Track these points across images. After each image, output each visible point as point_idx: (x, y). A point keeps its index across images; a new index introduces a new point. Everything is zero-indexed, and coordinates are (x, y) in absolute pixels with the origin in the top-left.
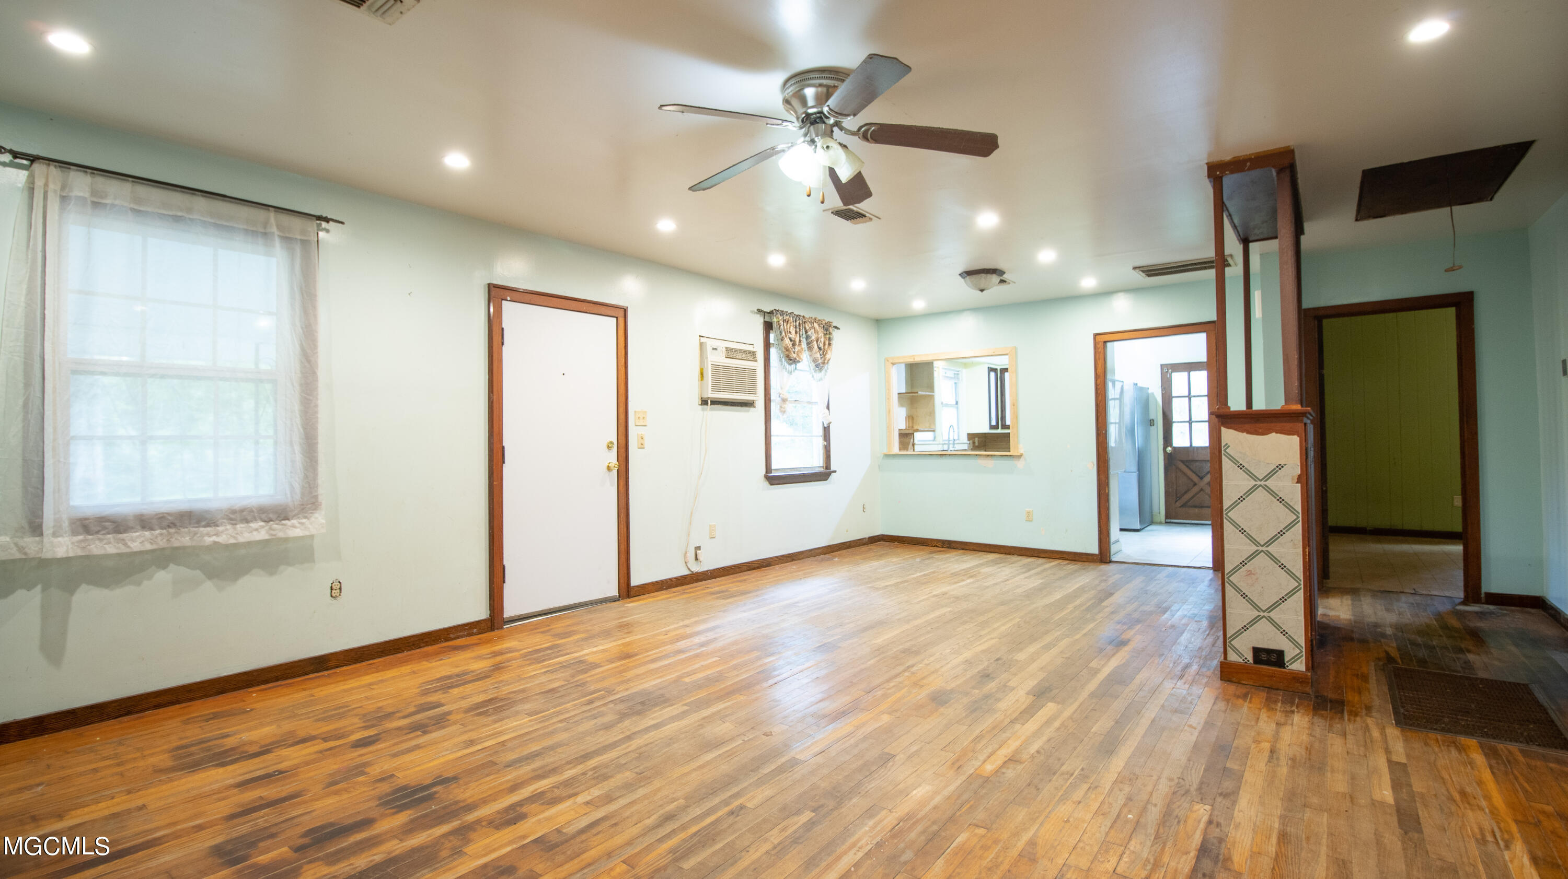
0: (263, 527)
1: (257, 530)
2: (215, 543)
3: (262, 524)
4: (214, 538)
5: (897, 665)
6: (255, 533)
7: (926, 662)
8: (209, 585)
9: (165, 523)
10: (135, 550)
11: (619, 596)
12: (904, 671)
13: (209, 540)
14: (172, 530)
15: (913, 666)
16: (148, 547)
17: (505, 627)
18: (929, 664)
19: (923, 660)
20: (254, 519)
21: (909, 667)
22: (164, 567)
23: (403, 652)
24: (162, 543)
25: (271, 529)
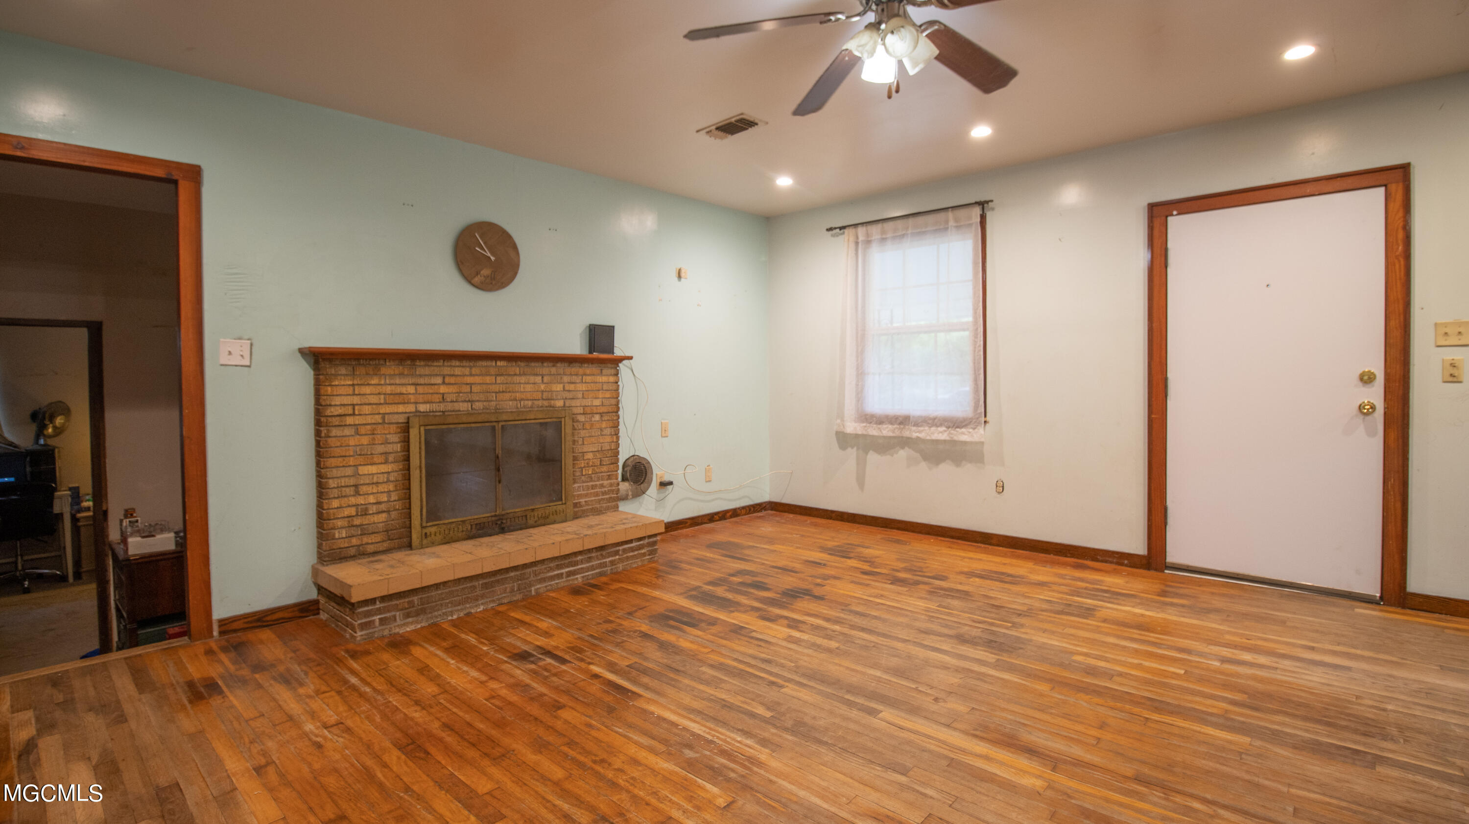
0: (945, 431)
1: (941, 432)
2: (918, 437)
3: (944, 428)
4: (918, 434)
6: (941, 434)
8: (924, 465)
9: (898, 421)
10: (885, 435)
11: (1381, 598)
13: (915, 435)
14: (902, 426)
16: (891, 434)
17: (1166, 571)
20: (941, 425)
22: (903, 448)
23: (1050, 554)
24: (897, 433)
25: (950, 433)
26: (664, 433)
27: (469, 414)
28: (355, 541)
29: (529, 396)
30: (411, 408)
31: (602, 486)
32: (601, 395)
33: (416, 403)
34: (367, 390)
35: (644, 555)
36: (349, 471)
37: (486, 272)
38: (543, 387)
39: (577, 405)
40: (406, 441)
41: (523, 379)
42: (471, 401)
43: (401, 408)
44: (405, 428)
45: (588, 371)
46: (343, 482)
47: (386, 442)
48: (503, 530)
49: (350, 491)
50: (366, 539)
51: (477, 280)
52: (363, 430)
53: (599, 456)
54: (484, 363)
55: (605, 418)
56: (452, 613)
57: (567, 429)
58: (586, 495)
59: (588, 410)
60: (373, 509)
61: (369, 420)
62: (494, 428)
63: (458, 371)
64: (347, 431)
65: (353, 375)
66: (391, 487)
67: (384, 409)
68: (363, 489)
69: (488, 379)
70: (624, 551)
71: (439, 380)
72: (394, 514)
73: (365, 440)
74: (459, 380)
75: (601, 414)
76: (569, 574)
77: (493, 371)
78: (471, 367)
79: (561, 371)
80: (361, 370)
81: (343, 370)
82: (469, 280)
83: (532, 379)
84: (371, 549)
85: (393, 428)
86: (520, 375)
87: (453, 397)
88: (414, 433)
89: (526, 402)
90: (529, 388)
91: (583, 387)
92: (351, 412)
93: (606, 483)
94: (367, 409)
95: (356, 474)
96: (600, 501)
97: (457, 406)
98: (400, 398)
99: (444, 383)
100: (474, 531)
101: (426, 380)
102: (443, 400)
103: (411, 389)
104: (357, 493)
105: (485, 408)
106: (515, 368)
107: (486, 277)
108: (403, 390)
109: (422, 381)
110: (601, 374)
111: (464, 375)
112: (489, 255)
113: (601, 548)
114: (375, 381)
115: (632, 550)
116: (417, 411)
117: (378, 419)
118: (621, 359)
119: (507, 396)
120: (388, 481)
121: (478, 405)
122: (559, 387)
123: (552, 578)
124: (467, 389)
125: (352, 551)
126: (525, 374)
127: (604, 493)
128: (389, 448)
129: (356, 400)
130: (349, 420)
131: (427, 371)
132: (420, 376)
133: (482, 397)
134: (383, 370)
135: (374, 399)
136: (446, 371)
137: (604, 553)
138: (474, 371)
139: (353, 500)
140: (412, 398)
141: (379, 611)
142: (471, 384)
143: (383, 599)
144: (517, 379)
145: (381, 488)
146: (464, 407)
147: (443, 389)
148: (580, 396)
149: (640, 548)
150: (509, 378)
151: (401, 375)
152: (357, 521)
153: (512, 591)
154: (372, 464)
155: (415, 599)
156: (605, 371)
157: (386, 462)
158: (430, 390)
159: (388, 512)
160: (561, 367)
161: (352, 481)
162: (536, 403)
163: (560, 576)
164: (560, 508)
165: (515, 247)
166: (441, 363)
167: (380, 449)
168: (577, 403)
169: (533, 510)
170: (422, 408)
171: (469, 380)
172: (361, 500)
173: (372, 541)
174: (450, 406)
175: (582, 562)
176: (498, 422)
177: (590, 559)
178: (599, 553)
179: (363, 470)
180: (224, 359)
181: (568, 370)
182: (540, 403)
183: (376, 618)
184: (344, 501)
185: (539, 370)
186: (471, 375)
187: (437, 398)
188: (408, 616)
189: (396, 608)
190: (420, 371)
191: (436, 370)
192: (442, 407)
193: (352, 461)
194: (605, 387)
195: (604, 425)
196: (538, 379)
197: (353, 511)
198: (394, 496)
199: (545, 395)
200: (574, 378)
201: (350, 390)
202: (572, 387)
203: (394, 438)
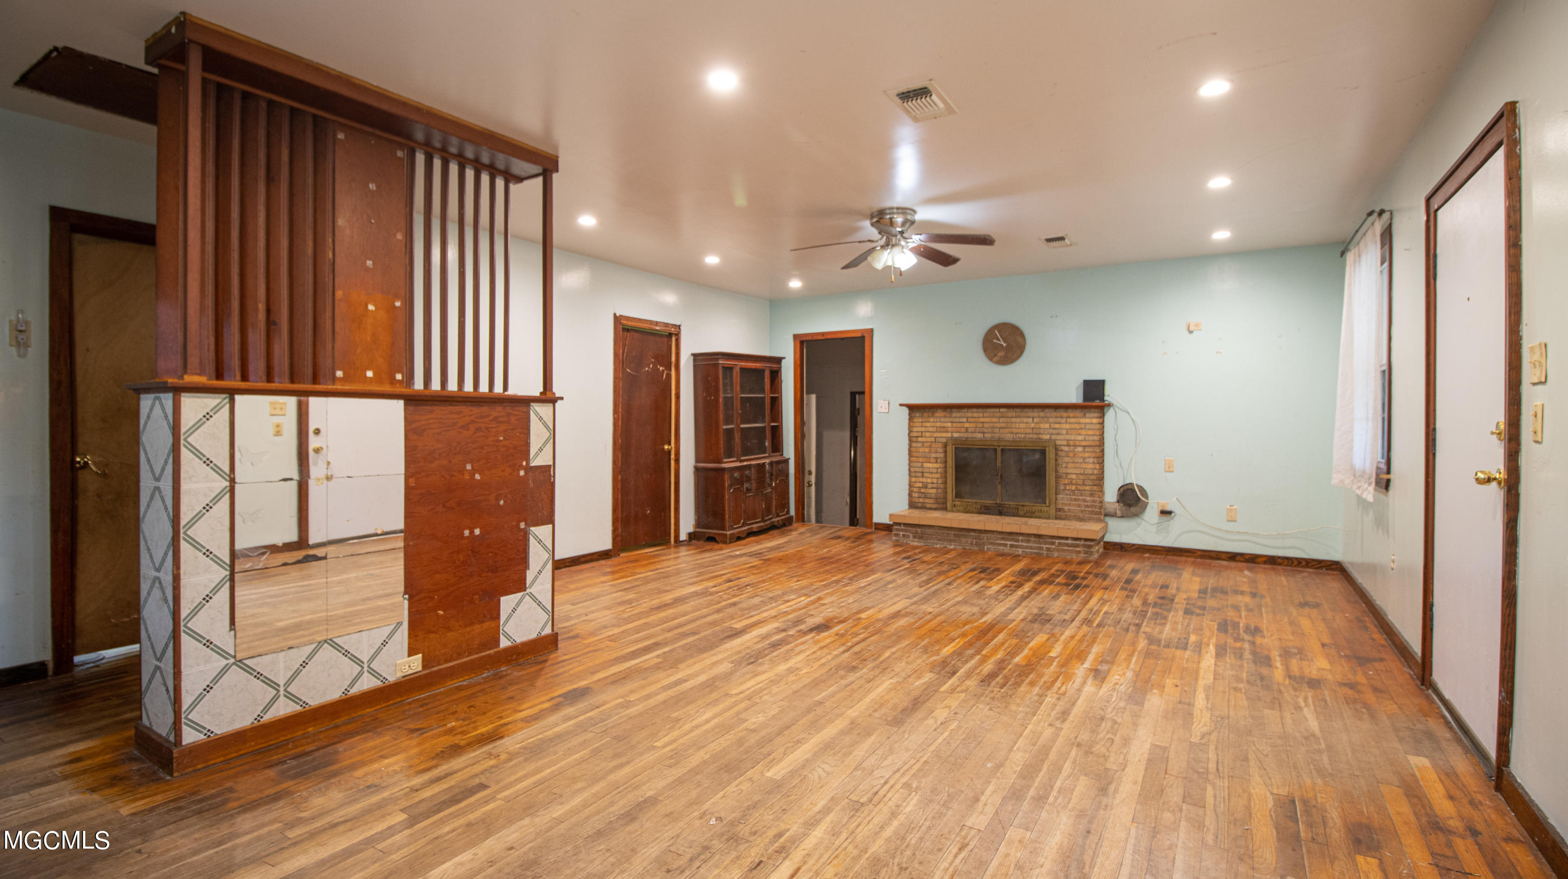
5: (860, 652)
7: (830, 657)
12: (851, 647)
15: (844, 652)
18: (827, 654)
19: (833, 659)
21: (848, 650)
26: (1169, 468)
27: (981, 440)
28: (921, 500)
29: (1022, 431)
30: (949, 435)
31: (1085, 501)
32: (1083, 432)
33: (952, 432)
34: (928, 424)
35: (1079, 552)
36: (919, 465)
37: (1001, 354)
38: (1033, 425)
39: (1061, 440)
40: (945, 452)
41: (1018, 420)
42: (984, 433)
43: (944, 435)
44: (945, 446)
45: (1071, 414)
46: (917, 469)
47: (936, 452)
48: (1001, 513)
49: (920, 475)
50: (926, 500)
51: (996, 359)
52: (926, 445)
53: (1082, 477)
54: (992, 410)
55: (1087, 449)
56: (937, 544)
57: (1050, 455)
58: (1070, 505)
59: (1071, 443)
60: (930, 486)
61: (929, 440)
62: (996, 450)
63: (975, 415)
64: (919, 445)
65: (922, 417)
66: (939, 476)
67: (936, 435)
68: (926, 475)
69: (994, 420)
70: (1059, 543)
71: (965, 420)
72: (940, 491)
73: (927, 450)
74: (976, 420)
75: (1084, 447)
76: (1012, 546)
77: (998, 415)
78: (983, 412)
79: (1048, 415)
80: (926, 414)
81: (918, 415)
82: (991, 359)
83: (1025, 420)
84: (928, 506)
85: (940, 445)
86: (1016, 417)
87: (973, 430)
88: (949, 448)
89: (1020, 435)
90: (1022, 425)
91: (1067, 426)
92: (920, 435)
93: (1088, 499)
94: (928, 434)
95: (922, 466)
96: (1082, 511)
97: (974, 435)
98: (944, 429)
99: (967, 422)
100: (983, 510)
101: (957, 420)
102: (967, 431)
103: (949, 425)
104: (923, 476)
105: (992, 437)
106: (1011, 413)
107: (1001, 357)
108: (946, 425)
109: (955, 420)
110: (1084, 416)
111: (980, 417)
112: (1003, 343)
113: (1039, 536)
114: (932, 420)
115: (1067, 545)
116: (952, 437)
117: (933, 439)
118: (1109, 405)
119: (1007, 430)
120: (937, 473)
121: (988, 436)
122: (1047, 426)
123: (1000, 545)
124: (981, 425)
125: (920, 505)
126: (1019, 417)
127: (1087, 506)
128: (938, 455)
129: (923, 429)
130: (920, 439)
131: (959, 414)
132: (955, 417)
133: (990, 430)
134: (936, 414)
135: (931, 429)
136: (969, 415)
137: (1041, 540)
138: (985, 415)
139: (921, 479)
140: (950, 430)
141: (902, 530)
142: (983, 423)
143: (905, 524)
144: (1014, 420)
145: (934, 475)
146: (980, 436)
147: (967, 425)
148: (1064, 432)
149: (1077, 546)
150: (1009, 420)
151: (945, 417)
152: (923, 490)
153: (972, 544)
154: (930, 463)
155: (919, 530)
156: (1088, 415)
157: (936, 462)
158: (958, 425)
159: (937, 488)
160: (1048, 412)
161: (920, 470)
162: (1027, 436)
163: (1006, 545)
164: (1044, 508)
165: (1022, 335)
166: (966, 410)
167: (934, 455)
168: (1062, 437)
169: (1023, 506)
170: (955, 435)
171: (982, 420)
172: (924, 480)
173: (929, 502)
174: (970, 435)
175: (1022, 541)
176: (999, 446)
177: (1028, 541)
178: (1037, 539)
179: (926, 465)
180: (880, 410)
181: (1054, 414)
182: (1031, 436)
183: (901, 533)
184: (917, 479)
185: (1030, 414)
186: (983, 417)
187: (963, 430)
188: (915, 537)
189: (910, 531)
190: (954, 415)
191: (964, 414)
192: (966, 435)
193: (920, 460)
194: (1088, 426)
195: (1087, 455)
196: (1030, 420)
197: (920, 485)
198: (940, 481)
199: (1035, 431)
200: (1059, 420)
201: (920, 424)
202: (1057, 426)
203: (940, 450)
